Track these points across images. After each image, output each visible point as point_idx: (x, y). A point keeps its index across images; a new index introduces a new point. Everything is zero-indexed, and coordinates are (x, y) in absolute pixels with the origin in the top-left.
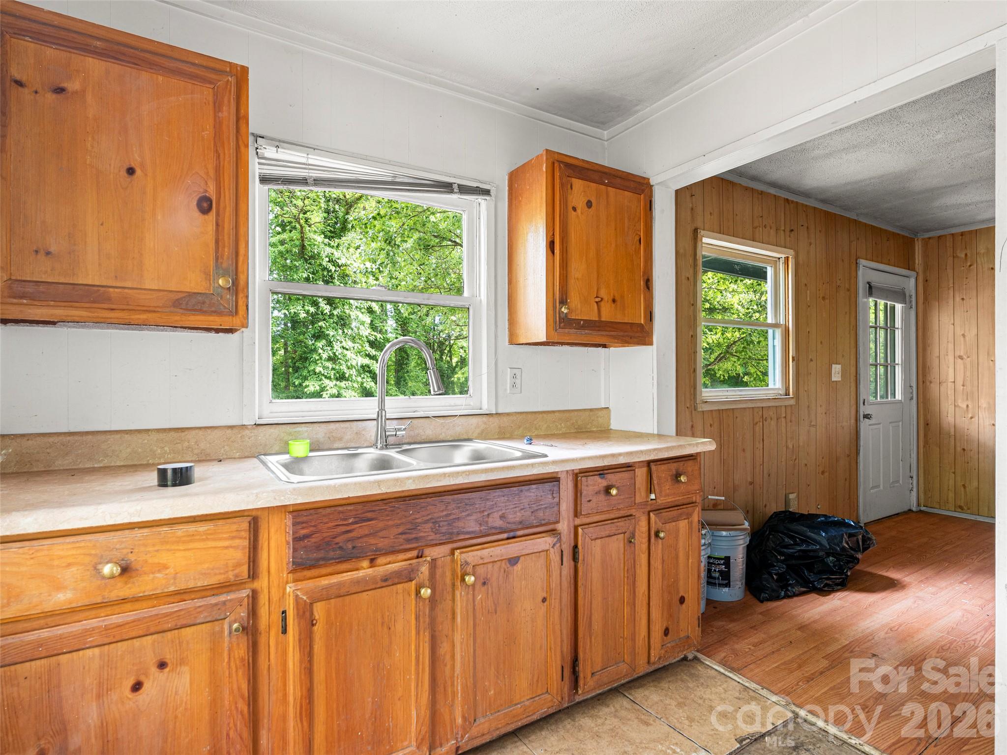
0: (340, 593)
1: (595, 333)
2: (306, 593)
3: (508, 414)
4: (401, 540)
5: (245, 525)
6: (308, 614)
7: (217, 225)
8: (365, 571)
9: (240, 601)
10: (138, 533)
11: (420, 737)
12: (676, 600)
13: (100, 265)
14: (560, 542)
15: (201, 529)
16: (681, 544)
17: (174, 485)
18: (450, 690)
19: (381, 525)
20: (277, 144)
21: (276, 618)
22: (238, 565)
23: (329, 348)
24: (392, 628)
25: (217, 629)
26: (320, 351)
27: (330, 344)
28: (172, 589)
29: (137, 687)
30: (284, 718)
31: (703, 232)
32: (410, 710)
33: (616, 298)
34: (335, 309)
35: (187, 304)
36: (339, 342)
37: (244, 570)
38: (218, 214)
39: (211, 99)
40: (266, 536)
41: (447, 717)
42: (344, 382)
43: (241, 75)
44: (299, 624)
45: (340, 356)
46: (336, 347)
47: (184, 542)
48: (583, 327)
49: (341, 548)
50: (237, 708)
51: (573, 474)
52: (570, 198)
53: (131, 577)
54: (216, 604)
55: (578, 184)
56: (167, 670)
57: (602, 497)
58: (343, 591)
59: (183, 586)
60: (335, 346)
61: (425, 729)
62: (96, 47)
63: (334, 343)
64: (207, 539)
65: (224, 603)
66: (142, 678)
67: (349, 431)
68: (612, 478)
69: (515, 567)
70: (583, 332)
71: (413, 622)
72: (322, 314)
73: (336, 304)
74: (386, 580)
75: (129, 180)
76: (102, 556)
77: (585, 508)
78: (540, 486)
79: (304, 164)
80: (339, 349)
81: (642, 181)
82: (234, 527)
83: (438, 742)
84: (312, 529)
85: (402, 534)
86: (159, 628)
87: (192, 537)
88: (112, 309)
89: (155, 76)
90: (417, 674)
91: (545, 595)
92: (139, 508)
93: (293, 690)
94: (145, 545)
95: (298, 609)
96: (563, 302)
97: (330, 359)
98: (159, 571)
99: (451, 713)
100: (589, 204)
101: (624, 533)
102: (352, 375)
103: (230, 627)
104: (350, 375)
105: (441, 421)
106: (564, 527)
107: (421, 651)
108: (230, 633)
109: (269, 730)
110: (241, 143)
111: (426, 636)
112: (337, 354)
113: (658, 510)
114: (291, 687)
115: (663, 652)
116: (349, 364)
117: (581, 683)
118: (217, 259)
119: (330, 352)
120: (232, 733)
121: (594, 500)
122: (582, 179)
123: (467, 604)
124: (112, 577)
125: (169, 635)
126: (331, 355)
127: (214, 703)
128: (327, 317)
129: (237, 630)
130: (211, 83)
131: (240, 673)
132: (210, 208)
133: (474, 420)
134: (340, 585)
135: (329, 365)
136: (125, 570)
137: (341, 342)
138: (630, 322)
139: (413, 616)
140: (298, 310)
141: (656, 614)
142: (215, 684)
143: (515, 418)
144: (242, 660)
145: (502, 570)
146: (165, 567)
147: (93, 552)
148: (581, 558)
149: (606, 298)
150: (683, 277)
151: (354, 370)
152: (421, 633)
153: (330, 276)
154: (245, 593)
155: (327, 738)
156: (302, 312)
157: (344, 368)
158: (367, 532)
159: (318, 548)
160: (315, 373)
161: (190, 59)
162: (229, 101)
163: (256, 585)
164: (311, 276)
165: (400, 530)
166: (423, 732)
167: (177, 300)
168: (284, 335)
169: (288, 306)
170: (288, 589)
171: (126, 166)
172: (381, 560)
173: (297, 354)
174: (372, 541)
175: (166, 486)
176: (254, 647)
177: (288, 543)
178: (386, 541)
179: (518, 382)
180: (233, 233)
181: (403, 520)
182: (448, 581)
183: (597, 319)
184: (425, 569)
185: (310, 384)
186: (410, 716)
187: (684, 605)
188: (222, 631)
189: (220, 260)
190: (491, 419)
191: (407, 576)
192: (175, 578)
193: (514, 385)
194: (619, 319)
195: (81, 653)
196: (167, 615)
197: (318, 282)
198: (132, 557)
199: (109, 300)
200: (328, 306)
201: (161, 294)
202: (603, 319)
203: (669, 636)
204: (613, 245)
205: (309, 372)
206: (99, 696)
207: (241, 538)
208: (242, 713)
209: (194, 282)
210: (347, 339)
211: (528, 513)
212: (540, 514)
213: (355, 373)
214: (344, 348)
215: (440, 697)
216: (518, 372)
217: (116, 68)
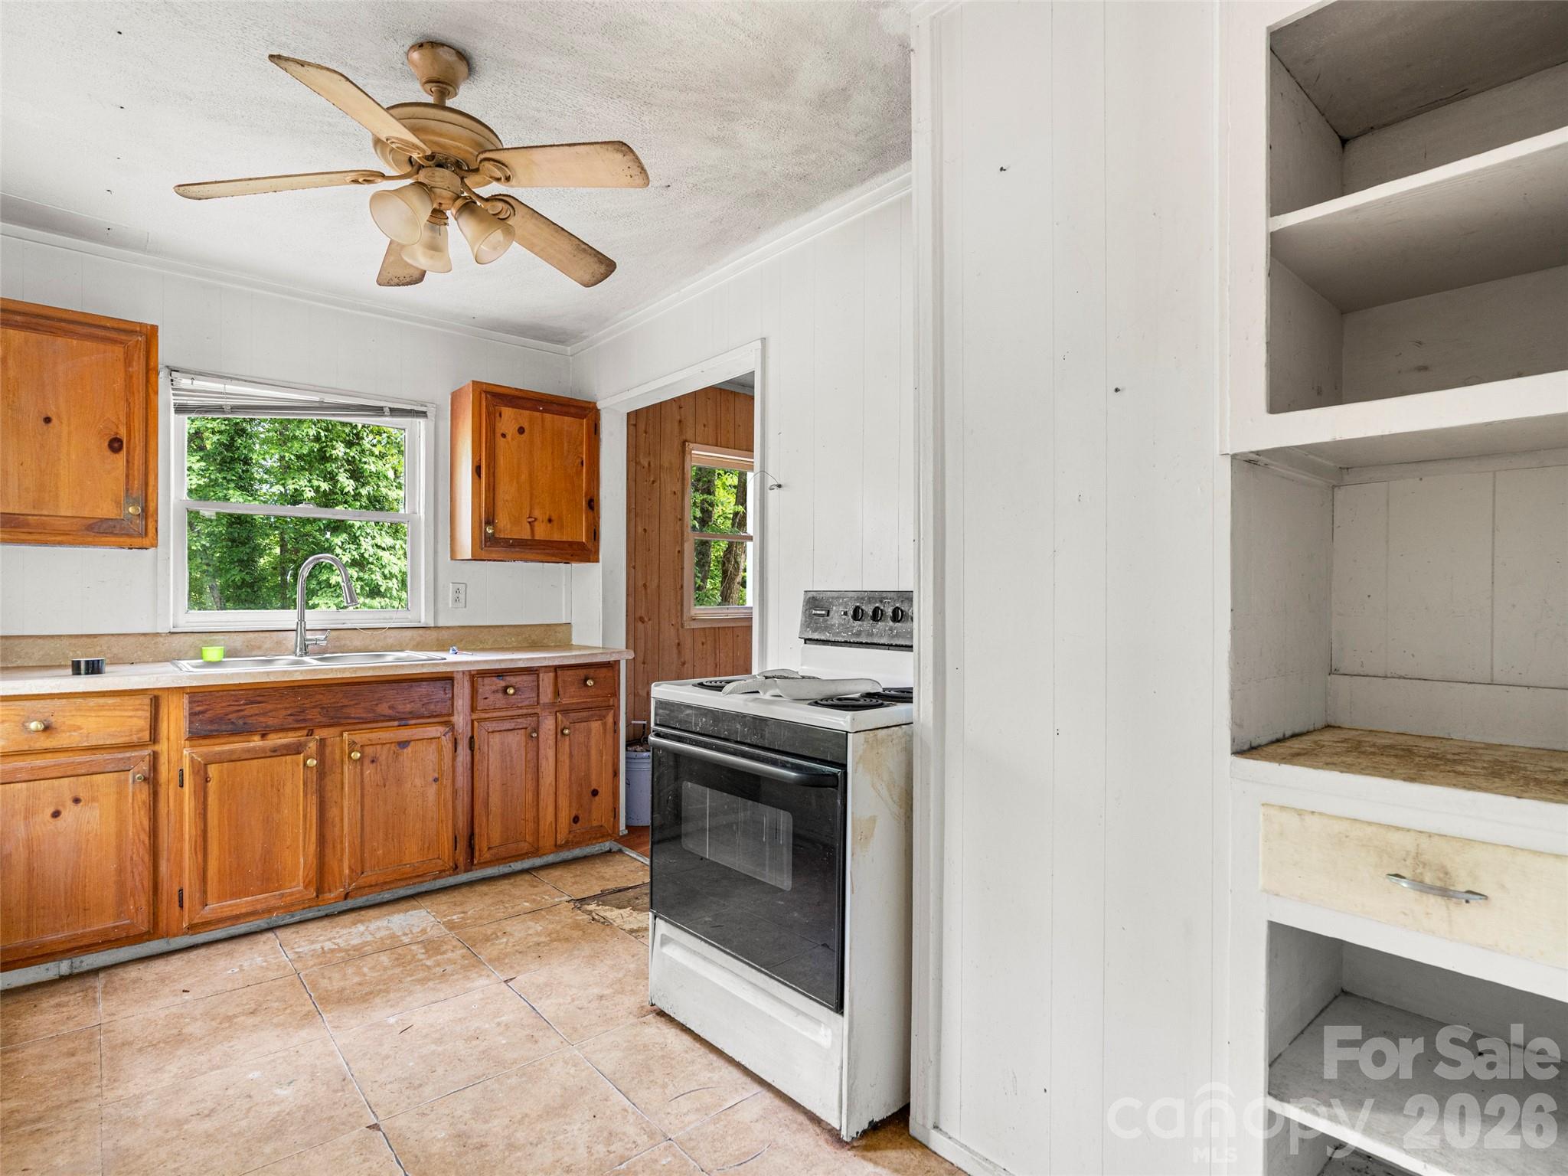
0: (233, 759)
1: (527, 551)
2: (201, 756)
3: (448, 628)
4: (290, 721)
5: (147, 701)
6: (202, 772)
7: (128, 461)
8: (256, 742)
9: (142, 759)
10: (58, 702)
11: (307, 880)
12: (587, 793)
13: (19, 497)
14: (453, 732)
15: (110, 702)
16: (593, 742)
17: (87, 673)
18: (339, 846)
19: (270, 707)
20: (193, 376)
21: (175, 774)
22: (142, 730)
23: (353, 547)
24: (281, 790)
25: (123, 778)
26: (338, 551)
27: (354, 540)
28: (85, 744)
29: (56, 814)
30: (181, 852)
31: (692, 445)
32: (299, 859)
33: (553, 518)
34: (363, 485)
35: (99, 528)
36: (369, 538)
37: (146, 736)
38: (128, 453)
39: (121, 356)
40: (166, 710)
41: (336, 870)
42: (378, 599)
43: (150, 335)
44: (194, 779)
45: (371, 560)
46: (364, 545)
47: (95, 711)
48: (512, 546)
49: (233, 723)
50: (139, 838)
51: (470, 675)
52: (498, 425)
53: (51, 733)
54: (122, 759)
55: (508, 412)
56: (81, 804)
57: (500, 695)
58: (234, 757)
59: (94, 743)
60: (363, 543)
61: (312, 874)
62: (16, 321)
63: (361, 538)
64: (114, 709)
65: (129, 758)
66: (60, 808)
67: (269, 641)
68: (512, 680)
69: (405, 750)
70: (513, 550)
71: (302, 786)
72: (342, 494)
73: (366, 477)
74: (275, 751)
75: (45, 428)
76: (29, 717)
77: (481, 704)
78: (432, 683)
79: (221, 393)
80: (370, 548)
81: (587, 405)
82: (138, 702)
83: (326, 889)
84: (206, 707)
85: (290, 715)
86: (75, 773)
87: (102, 707)
88: (30, 533)
89: (70, 340)
90: (305, 828)
91: (436, 775)
92: (58, 683)
93: (189, 829)
94: (62, 711)
95: (193, 767)
96: (488, 523)
97: (354, 563)
98: (74, 731)
99: (341, 867)
100: (521, 430)
101: (526, 728)
102: (391, 589)
103: (134, 777)
104: (388, 589)
105: (369, 632)
106: (460, 720)
107: (309, 810)
108: (134, 781)
109: (168, 860)
110: (150, 390)
111: (313, 800)
112: (366, 555)
113: (565, 711)
114: (187, 827)
115: (571, 836)
116: (386, 572)
117: (477, 854)
118: (127, 490)
119: (355, 553)
120: (134, 856)
121: (492, 698)
122: (513, 407)
123: (354, 776)
124: (37, 731)
125: (82, 778)
126: (357, 557)
127: (120, 834)
128: (350, 499)
129: (139, 778)
130: (121, 343)
131: (142, 813)
132: (120, 448)
133: (409, 633)
134: (232, 752)
135: (353, 572)
136: (47, 728)
137: (373, 538)
138: (570, 540)
139: (301, 782)
140: (301, 486)
141: (563, 802)
142: (121, 820)
143: (456, 631)
144: (144, 803)
145: (392, 752)
146: (79, 728)
147: (22, 713)
148: (476, 747)
149: (540, 518)
150: (668, 491)
151: (394, 580)
152: (309, 796)
153: (355, 435)
154: (146, 752)
155: (219, 871)
156: (307, 489)
157: (377, 577)
158: (257, 712)
159: (212, 721)
160: (329, 586)
161: (103, 323)
162: (139, 357)
163: (157, 748)
164: (322, 434)
165: (289, 712)
166: (310, 876)
167: (90, 525)
168: (278, 524)
169: (285, 479)
170: (185, 752)
171: (44, 416)
172: (271, 736)
173: (300, 555)
174: (262, 719)
175: (80, 674)
176: (155, 795)
177: (186, 717)
178: (276, 721)
179: (462, 596)
180: (142, 468)
181: (292, 705)
182: (337, 757)
183: (530, 538)
184: (312, 746)
185: (321, 602)
186: (299, 862)
187: (597, 798)
188: (127, 780)
189: (130, 492)
190: (428, 632)
191: (296, 749)
192: (87, 737)
193: (457, 600)
194: (556, 537)
195: (12, 785)
196: (80, 763)
197: (335, 443)
198: (52, 719)
199: (27, 525)
200: (352, 481)
201: (75, 520)
202: (537, 538)
203: (578, 824)
204: (550, 468)
205: (319, 583)
206: (26, 818)
207: (143, 710)
208: (143, 842)
209: (106, 510)
210: (383, 533)
211: (419, 705)
212: (432, 707)
213: (396, 586)
214: (379, 547)
215: (329, 851)
216: (462, 588)
217: (33, 336)
